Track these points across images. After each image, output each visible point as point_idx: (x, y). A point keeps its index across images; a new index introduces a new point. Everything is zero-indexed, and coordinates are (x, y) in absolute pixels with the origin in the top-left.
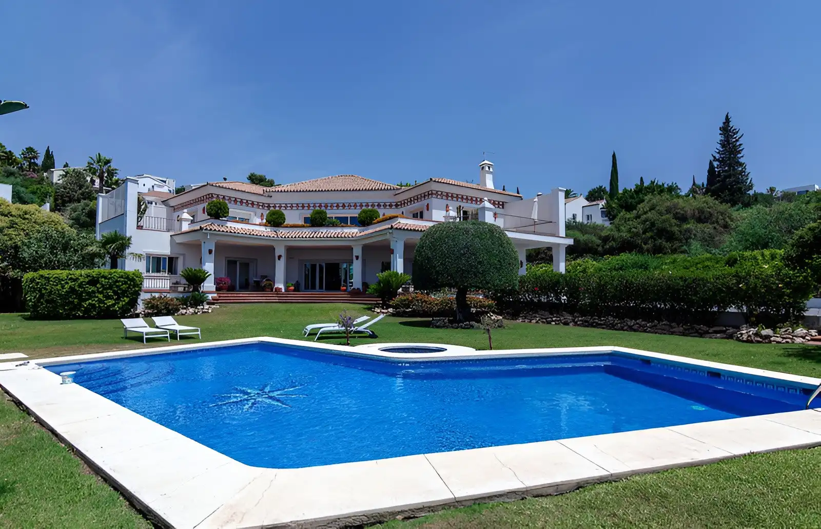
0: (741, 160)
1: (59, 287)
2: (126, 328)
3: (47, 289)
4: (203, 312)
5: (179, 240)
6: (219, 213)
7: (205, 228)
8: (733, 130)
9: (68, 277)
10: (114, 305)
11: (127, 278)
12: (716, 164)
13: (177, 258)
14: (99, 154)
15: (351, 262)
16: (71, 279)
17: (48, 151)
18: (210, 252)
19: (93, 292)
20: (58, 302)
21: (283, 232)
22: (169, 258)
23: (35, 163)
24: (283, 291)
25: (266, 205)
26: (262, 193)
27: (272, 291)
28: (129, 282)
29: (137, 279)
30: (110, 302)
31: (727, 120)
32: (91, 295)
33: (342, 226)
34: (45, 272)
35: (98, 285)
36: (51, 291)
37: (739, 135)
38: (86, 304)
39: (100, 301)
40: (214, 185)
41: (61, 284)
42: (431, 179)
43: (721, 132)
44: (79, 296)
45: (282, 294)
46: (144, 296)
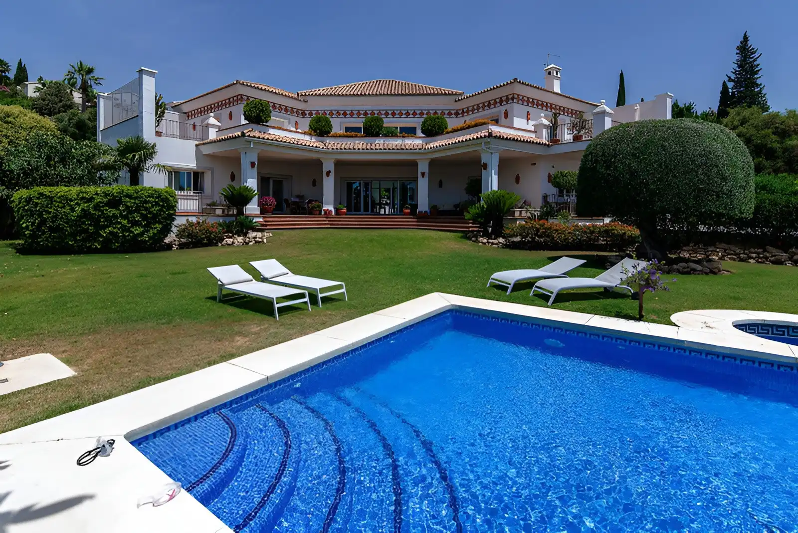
0: (759, 81)
1: (67, 209)
2: (223, 285)
3: (49, 213)
4: (256, 242)
5: (206, 150)
6: (261, 116)
7: (247, 134)
8: (751, 50)
9: (78, 195)
10: (142, 234)
11: (159, 196)
12: (730, 85)
13: (203, 173)
14: (81, 62)
15: (416, 180)
16: (83, 198)
17: (20, 63)
18: (253, 165)
19: (115, 216)
20: (67, 230)
21: (331, 143)
22: (194, 172)
23: (6, 76)
24: (333, 214)
25: (300, 112)
26: (296, 96)
27: (320, 214)
28: (161, 204)
29: (171, 199)
30: (137, 230)
31: (746, 39)
32: (111, 221)
33: (403, 137)
34: (46, 190)
35: (121, 208)
36: (55, 216)
37: (757, 55)
38: (105, 233)
39: (124, 229)
40: (245, 84)
41: (70, 205)
42: (515, 80)
43: (738, 52)
44: (96, 222)
45: (332, 218)
46: (180, 221)
